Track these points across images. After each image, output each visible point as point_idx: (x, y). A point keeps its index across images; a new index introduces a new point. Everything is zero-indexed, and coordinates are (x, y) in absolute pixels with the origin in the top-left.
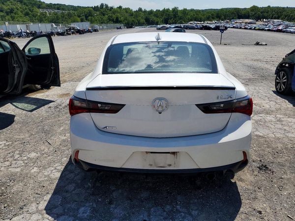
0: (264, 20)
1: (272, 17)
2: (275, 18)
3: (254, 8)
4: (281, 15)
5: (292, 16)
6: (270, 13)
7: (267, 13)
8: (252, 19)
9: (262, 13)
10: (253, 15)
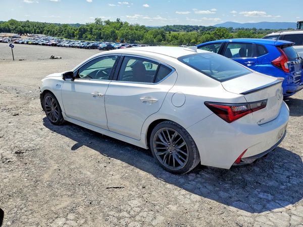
0: (28, 34)
1: (35, 31)
2: (38, 33)
3: (13, 22)
4: (43, 31)
5: (54, 31)
6: (31, 28)
7: (29, 27)
8: (15, 33)
9: (23, 27)
10: (14, 29)
